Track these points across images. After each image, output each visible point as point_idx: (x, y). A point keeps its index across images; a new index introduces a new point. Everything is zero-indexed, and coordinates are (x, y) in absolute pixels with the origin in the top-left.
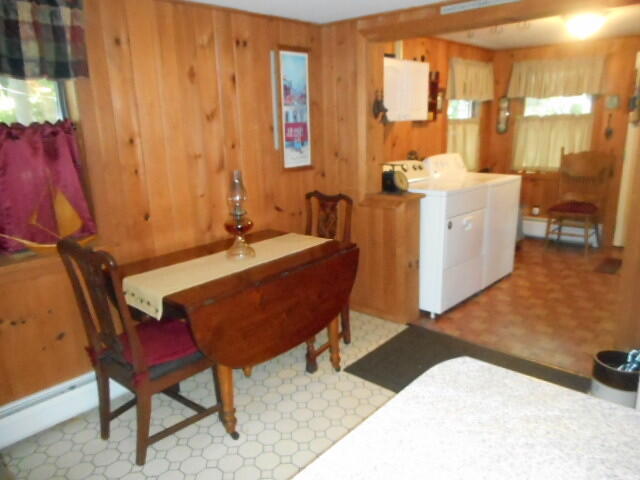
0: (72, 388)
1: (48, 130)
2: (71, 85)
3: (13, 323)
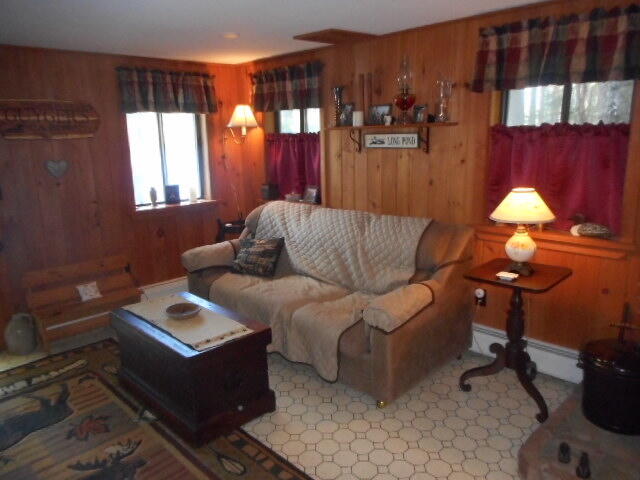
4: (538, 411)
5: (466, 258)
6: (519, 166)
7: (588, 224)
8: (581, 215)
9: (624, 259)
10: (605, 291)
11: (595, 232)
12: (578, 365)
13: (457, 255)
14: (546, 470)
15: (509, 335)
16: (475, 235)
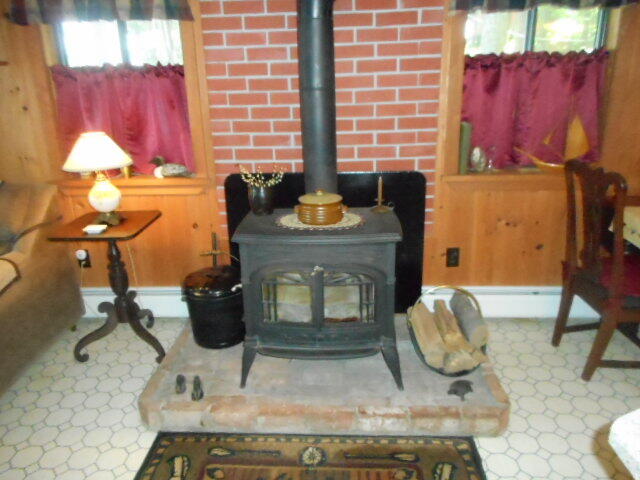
0: (536, 293)
1: (582, 59)
2: (617, 14)
3: (508, 224)
4: (156, 355)
5: (53, 219)
6: (90, 110)
7: (168, 165)
8: (160, 158)
9: (203, 193)
10: (195, 226)
11: (176, 172)
12: (183, 300)
13: (40, 217)
14: (163, 408)
15: (115, 290)
16: (59, 191)
